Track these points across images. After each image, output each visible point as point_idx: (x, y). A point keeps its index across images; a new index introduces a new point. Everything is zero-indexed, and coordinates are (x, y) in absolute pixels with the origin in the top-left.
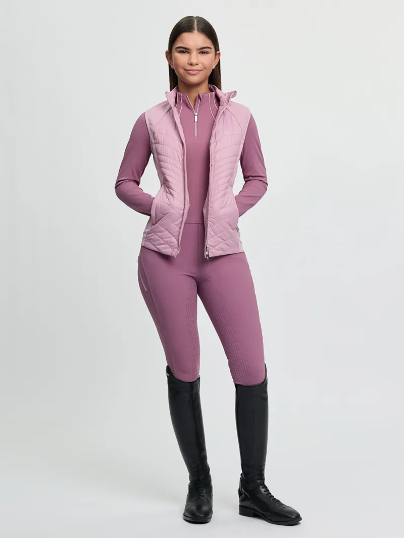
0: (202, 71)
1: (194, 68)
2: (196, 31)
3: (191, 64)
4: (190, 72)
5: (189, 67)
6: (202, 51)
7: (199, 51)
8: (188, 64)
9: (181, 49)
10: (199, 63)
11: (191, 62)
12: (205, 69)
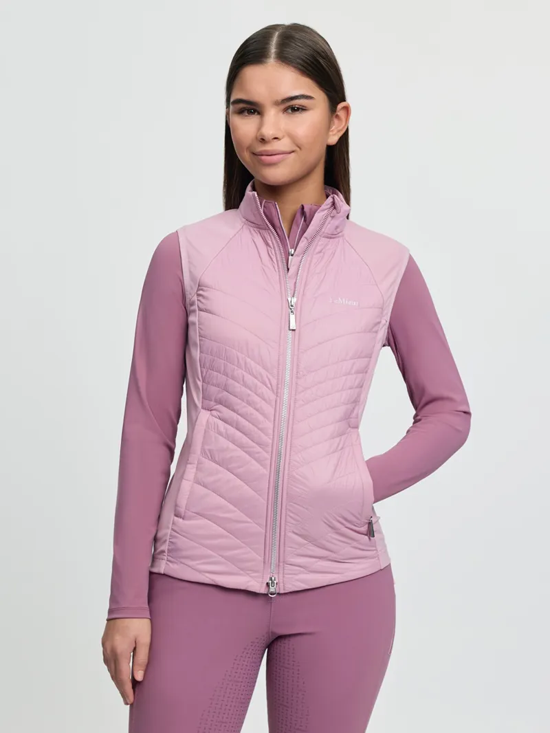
1: (268, 148)
2: (272, 61)
3: (263, 141)
4: (263, 158)
5: (260, 148)
6: (292, 106)
7: (283, 107)
8: (257, 139)
9: (242, 105)
10: (283, 137)
11: (263, 136)
12: (300, 148)
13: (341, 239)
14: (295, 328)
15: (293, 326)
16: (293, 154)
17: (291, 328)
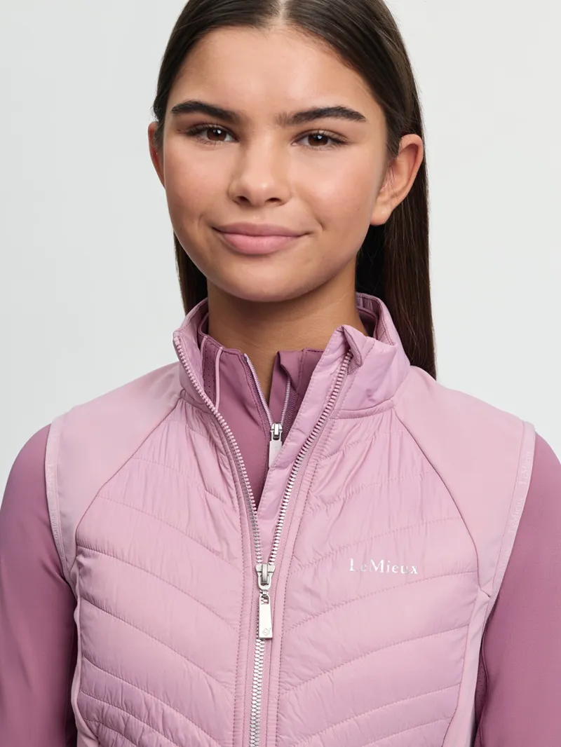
0: (306, 241)
1: (253, 219)
2: (279, 22)
3: (243, 201)
4: (239, 239)
5: (234, 216)
6: (313, 132)
7: (294, 129)
8: (229, 195)
9: (199, 117)
10: (291, 196)
11: (245, 190)
12: (323, 225)
13: (387, 414)
14: (270, 636)
15: (265, 629)
16: (306, 237)
17: (261, 636)
